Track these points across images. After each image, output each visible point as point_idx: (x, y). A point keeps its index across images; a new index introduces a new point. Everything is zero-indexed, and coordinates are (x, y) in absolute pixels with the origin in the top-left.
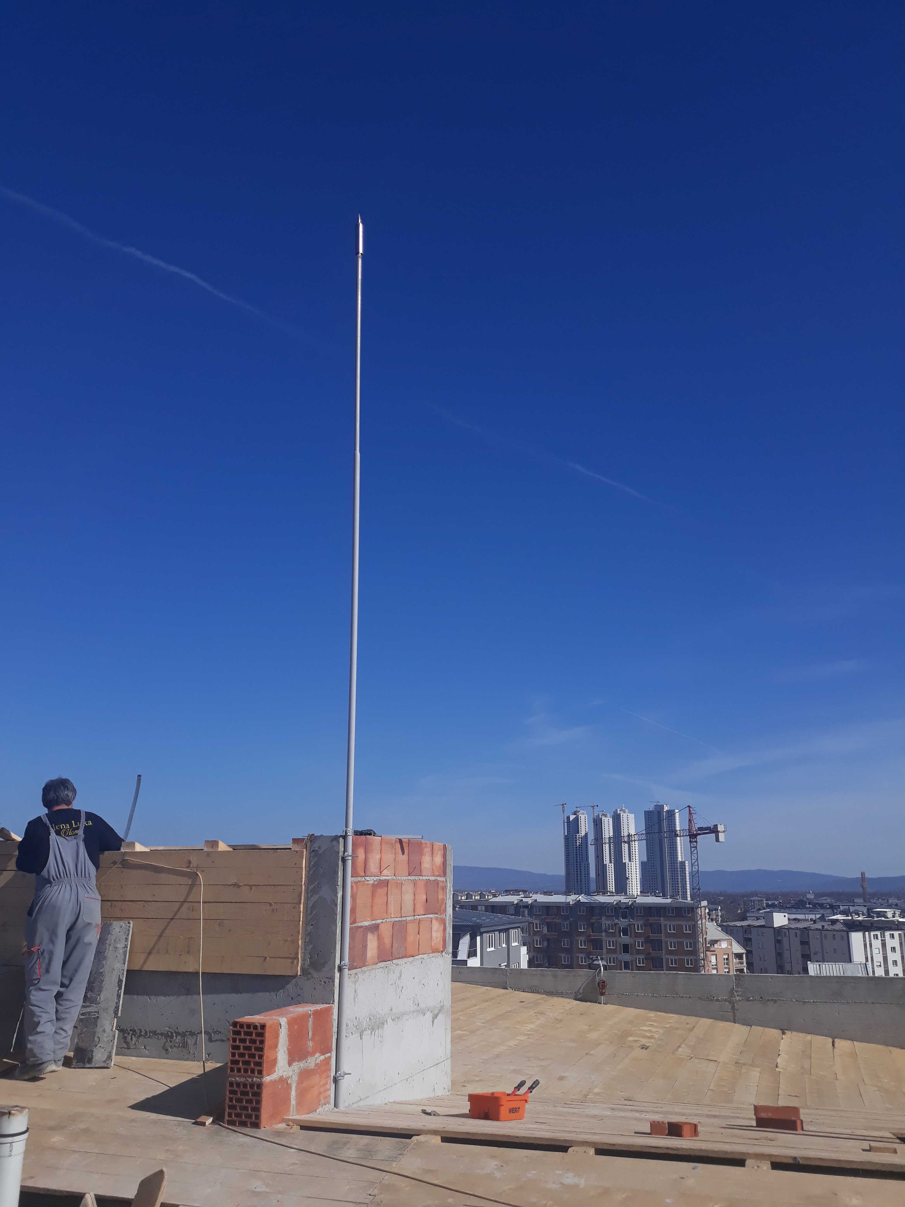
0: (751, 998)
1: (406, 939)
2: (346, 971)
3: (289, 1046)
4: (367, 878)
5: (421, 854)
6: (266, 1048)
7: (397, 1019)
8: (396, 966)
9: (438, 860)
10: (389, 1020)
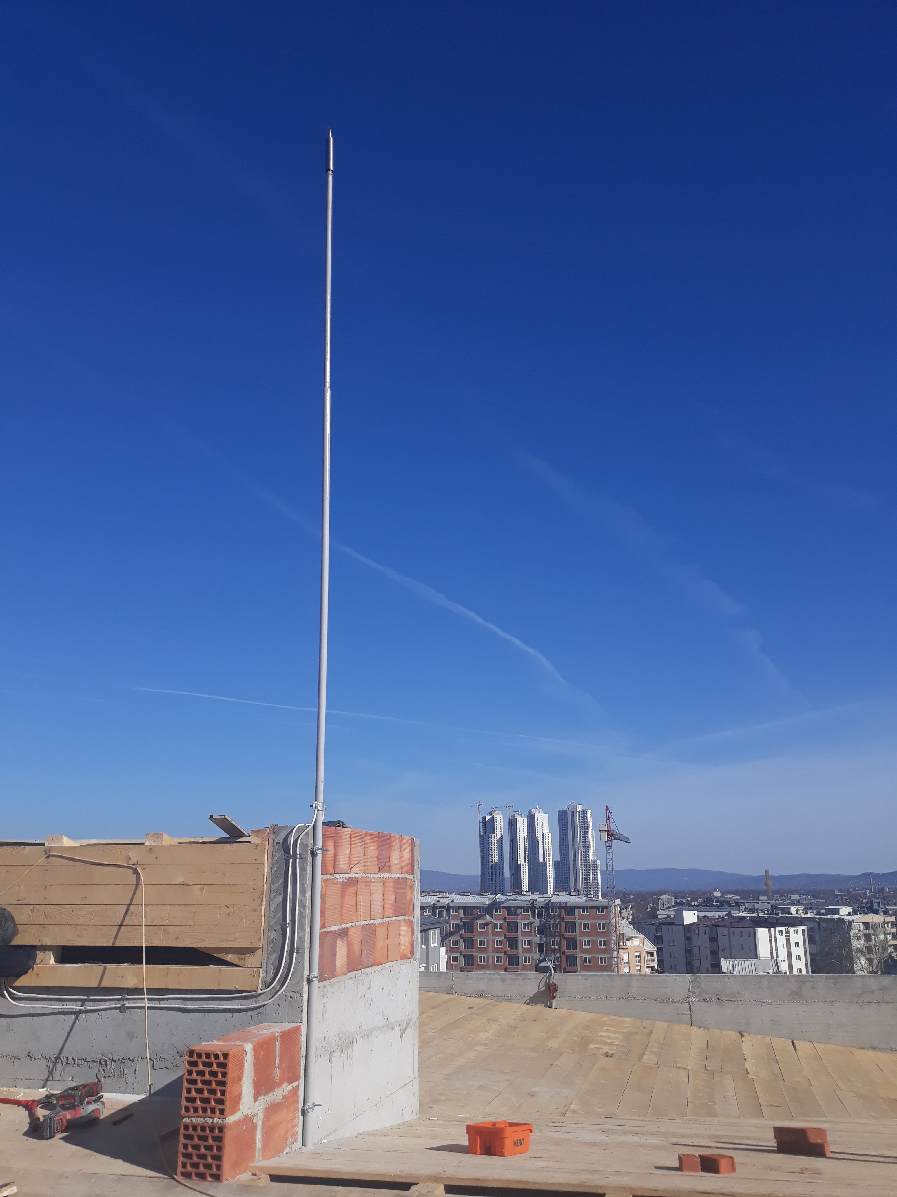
0: (708, 1000)
1: (375, 945)
2: (315, 984)
3: (254, 1077)
4: (337, 876)
5: (390, 848)
6: (228, 1082)
7: (366, 1037)
8: (365, 976)
9: (407, 855)
10: (359, 1038)
